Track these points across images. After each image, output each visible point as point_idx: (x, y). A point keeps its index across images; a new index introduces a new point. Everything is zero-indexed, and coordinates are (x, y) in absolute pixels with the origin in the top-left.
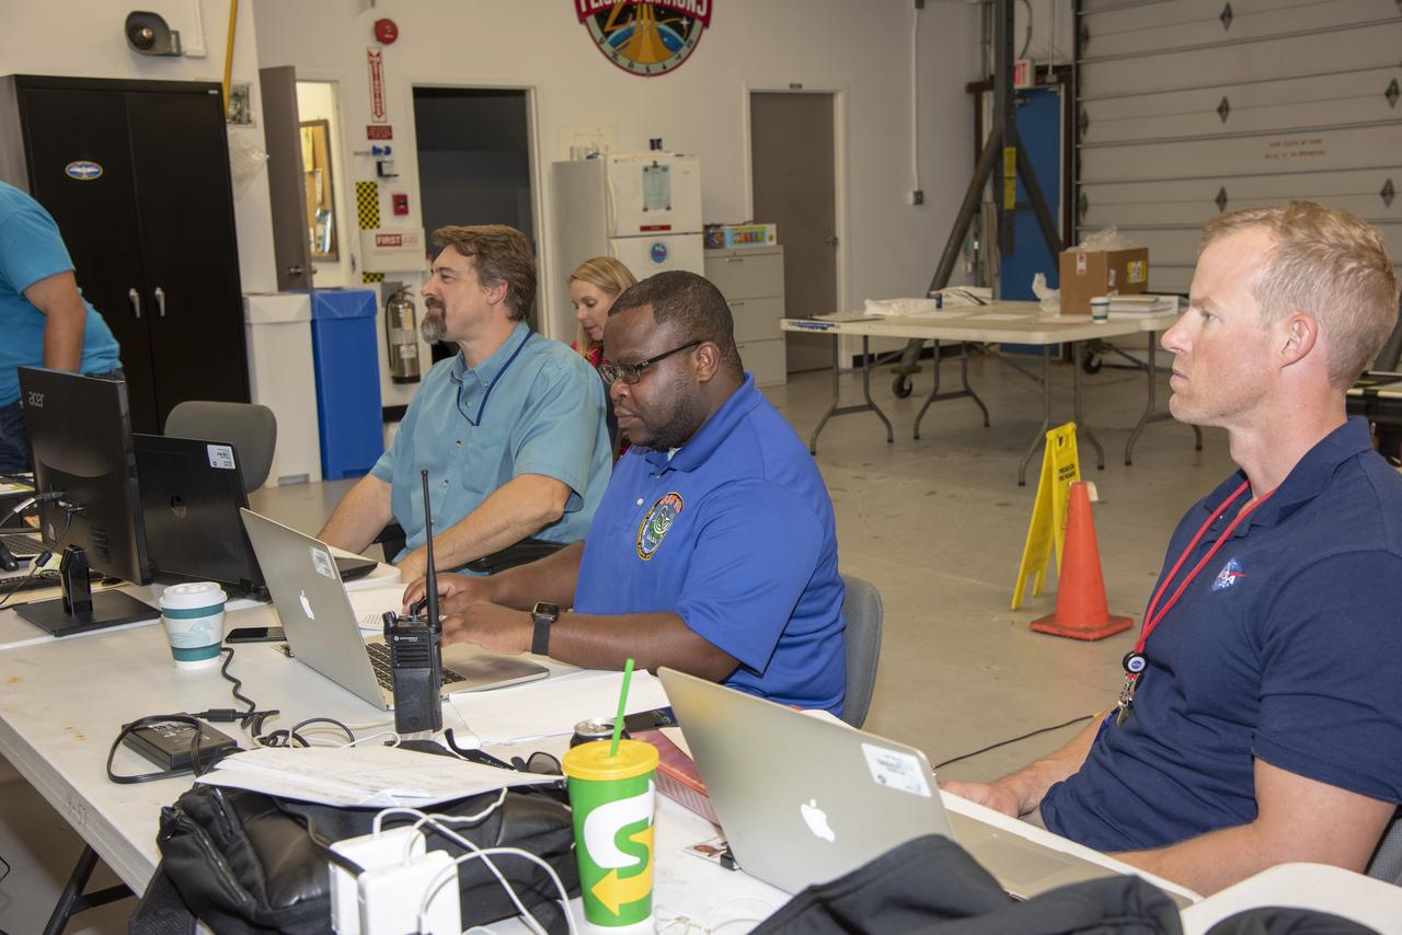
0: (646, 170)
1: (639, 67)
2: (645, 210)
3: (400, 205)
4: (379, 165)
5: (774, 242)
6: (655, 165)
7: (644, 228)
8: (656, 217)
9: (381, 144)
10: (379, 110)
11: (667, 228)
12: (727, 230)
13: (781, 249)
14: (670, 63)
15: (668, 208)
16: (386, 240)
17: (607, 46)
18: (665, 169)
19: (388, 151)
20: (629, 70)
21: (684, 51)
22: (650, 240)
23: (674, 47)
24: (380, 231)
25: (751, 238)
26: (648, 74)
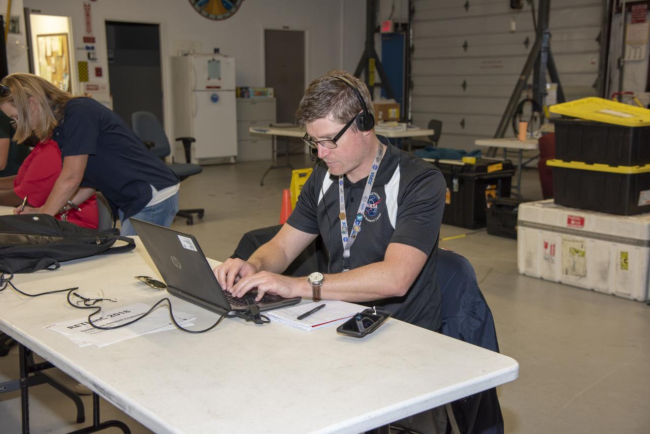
0: (209, 62)
1: (211, 16)
2: (209, 79)
3: (99, 72)
4: (89, 55)
5: (272, 96)
6: (214, 60)
7: (208, 87)
8: (214, 82)
9: (90, 45)
10: (89, 29)
11: (219, 87)
12: (250, 90)
13: (275, 99)
14: (226, 15)
15: (220, 79)
16: (91, 87)
17: (197, 6)
18: (218, 62)
19: (93, 48)
20: (207, 17)
21: (233, 10)
22: (210, 93)
23: (228, 8)
24: (89, 83)
25: (261, 94)
26: (216, 19)
